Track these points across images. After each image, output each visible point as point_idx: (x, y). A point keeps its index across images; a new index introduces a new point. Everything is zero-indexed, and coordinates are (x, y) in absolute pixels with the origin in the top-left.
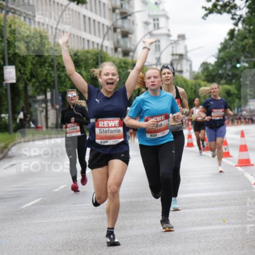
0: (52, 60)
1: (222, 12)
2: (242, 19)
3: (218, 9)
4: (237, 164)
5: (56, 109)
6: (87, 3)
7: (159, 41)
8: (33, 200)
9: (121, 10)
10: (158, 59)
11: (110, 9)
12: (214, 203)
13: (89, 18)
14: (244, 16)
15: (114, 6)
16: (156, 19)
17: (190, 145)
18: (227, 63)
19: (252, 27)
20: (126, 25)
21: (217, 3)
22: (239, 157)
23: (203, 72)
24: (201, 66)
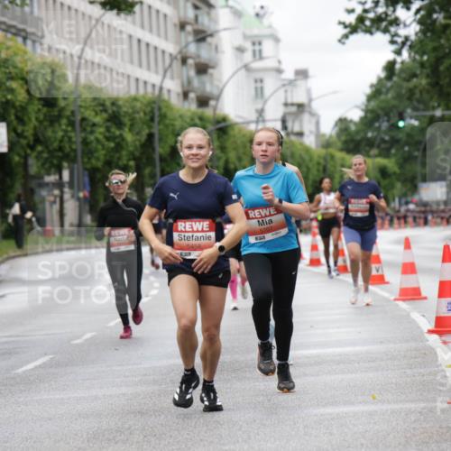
0: (73, 112)
1: (374, 30)
2: (409, 43)
3: (366, 26)
4: (397, 297)
5: (79, 199)
6: (134, 13)
7: (261, 81)
8: (36, 359)
9: (196, 27)
10: (261, 112)
11: (175, 25)
12: (357, 365)
13: (139, 41)
14: (413, 37)
15: (183, 20)
16: (257, 42)
17: (315, 262)
18: (381, 120)
19: (425, 58)
20: (205, 53)
21: (365, 15)
22: (401, 283)
23: (338, 135)
24: (336, 124)
